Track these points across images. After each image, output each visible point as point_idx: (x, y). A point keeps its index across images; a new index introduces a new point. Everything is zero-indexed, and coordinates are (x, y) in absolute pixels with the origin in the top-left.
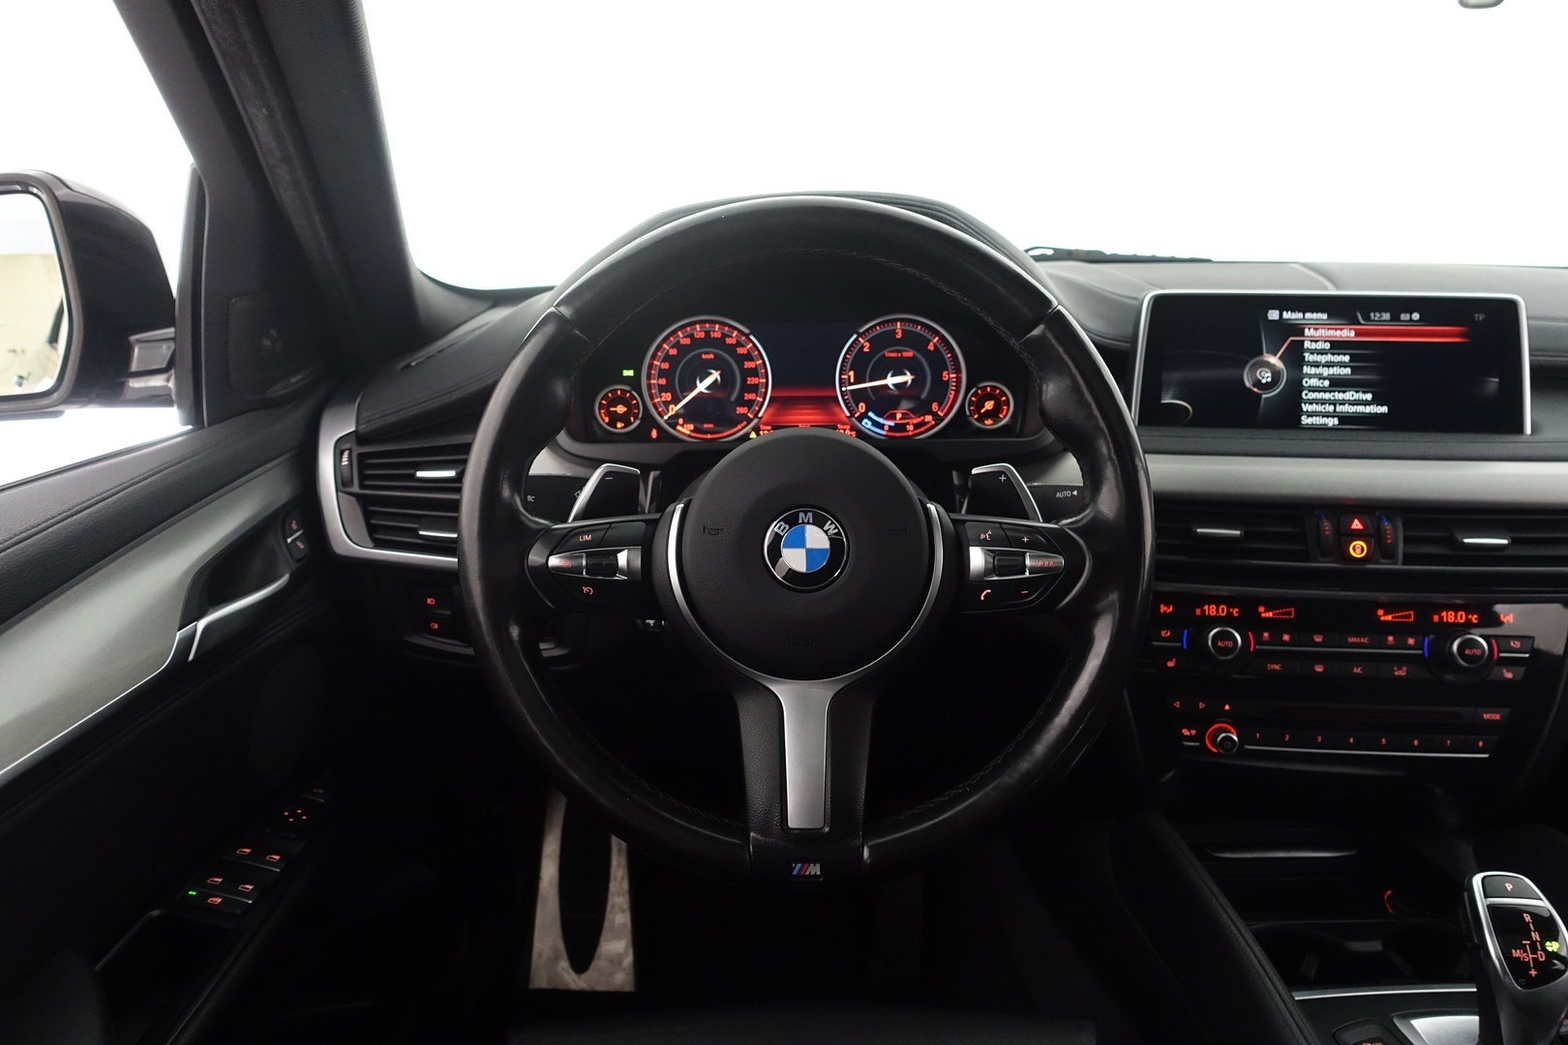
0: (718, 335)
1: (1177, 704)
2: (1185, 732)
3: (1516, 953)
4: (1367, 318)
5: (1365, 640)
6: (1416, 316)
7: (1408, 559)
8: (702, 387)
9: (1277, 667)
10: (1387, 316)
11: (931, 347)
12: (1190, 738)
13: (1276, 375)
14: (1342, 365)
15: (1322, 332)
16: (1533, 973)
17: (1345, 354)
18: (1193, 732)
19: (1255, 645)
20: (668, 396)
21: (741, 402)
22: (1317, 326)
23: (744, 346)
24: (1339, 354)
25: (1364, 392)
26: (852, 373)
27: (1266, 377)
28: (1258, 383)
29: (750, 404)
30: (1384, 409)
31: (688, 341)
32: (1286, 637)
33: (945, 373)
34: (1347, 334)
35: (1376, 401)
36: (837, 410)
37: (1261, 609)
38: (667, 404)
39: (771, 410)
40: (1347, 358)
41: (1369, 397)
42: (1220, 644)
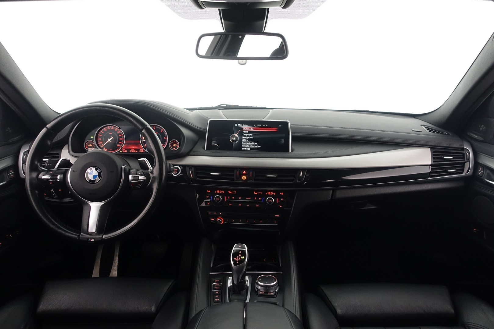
0: (113, 129)
1: (210, 213)
2: (212, 219)
3: (235, 259)
4: (256, 126)
5: (250, 198)
6: (267, 125)
7: (255, 180)
8: (109, 140)
9: (231, 205)
10: (260, 125)
11: (162, 132)
12: (213, 221)
13: (237, 138)
14: (251, 136)
15: (247, 129)
16: (237, 262)
17: (251, 134)
18: (214, 219)
19: (226, 199)
20: (101, 142)
21: (118, 143)
22: (245, 127)
23: (119, 131)
24: (250, 134)
25: (256, 143)
26: (143, 137)
27: (234, 139)
28: (233, 140)
29: (120, 144)
30: (260, 146)
31: (106, 130)
32: (233, 198)
33: (165, 138)
34: (252, 129)
35: (258, 144)
36: (140, 146)
37: (229, 191)
38: (101, 144)
39: (125, 146)
40: (252, 135)
41: (257, 143)
42: (216, 199)
